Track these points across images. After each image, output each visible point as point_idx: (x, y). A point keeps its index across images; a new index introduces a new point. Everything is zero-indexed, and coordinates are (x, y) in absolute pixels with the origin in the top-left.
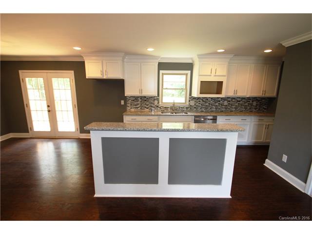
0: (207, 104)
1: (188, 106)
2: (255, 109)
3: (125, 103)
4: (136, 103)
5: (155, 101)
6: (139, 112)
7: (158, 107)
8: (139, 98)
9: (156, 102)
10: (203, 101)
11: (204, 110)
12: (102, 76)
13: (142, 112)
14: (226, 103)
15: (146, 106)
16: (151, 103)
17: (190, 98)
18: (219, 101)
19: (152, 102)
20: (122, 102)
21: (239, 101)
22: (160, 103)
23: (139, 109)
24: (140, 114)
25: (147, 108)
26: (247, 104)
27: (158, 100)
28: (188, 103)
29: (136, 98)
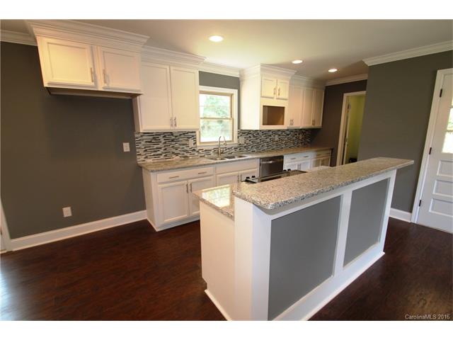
0: (258, 141)
1: (236, 146)
2: (302, 143)
3: (133, 147)
4: (156, 146)
5: (190, 140)
6: (162, 164)
7: (194, 150)
8: (161, 137)
9: (191, 142)
10: (254, 136)
11: (255, 150)
12: (93, 84)
13: (166, 163)
14: (277, 138)
15: (174, 151)
16: (184, 145)
17: (239, 133)
18: (270, 136)
19: (184, 142)
20: (126, 147)
21: (288, 135)
22: (198, 144)
23: (162, 157)
24: (165, 167)
25: (177, 154)
26: (294, 138)
27: (194, 138)
28: (236, 141)
29: (155, 137)
